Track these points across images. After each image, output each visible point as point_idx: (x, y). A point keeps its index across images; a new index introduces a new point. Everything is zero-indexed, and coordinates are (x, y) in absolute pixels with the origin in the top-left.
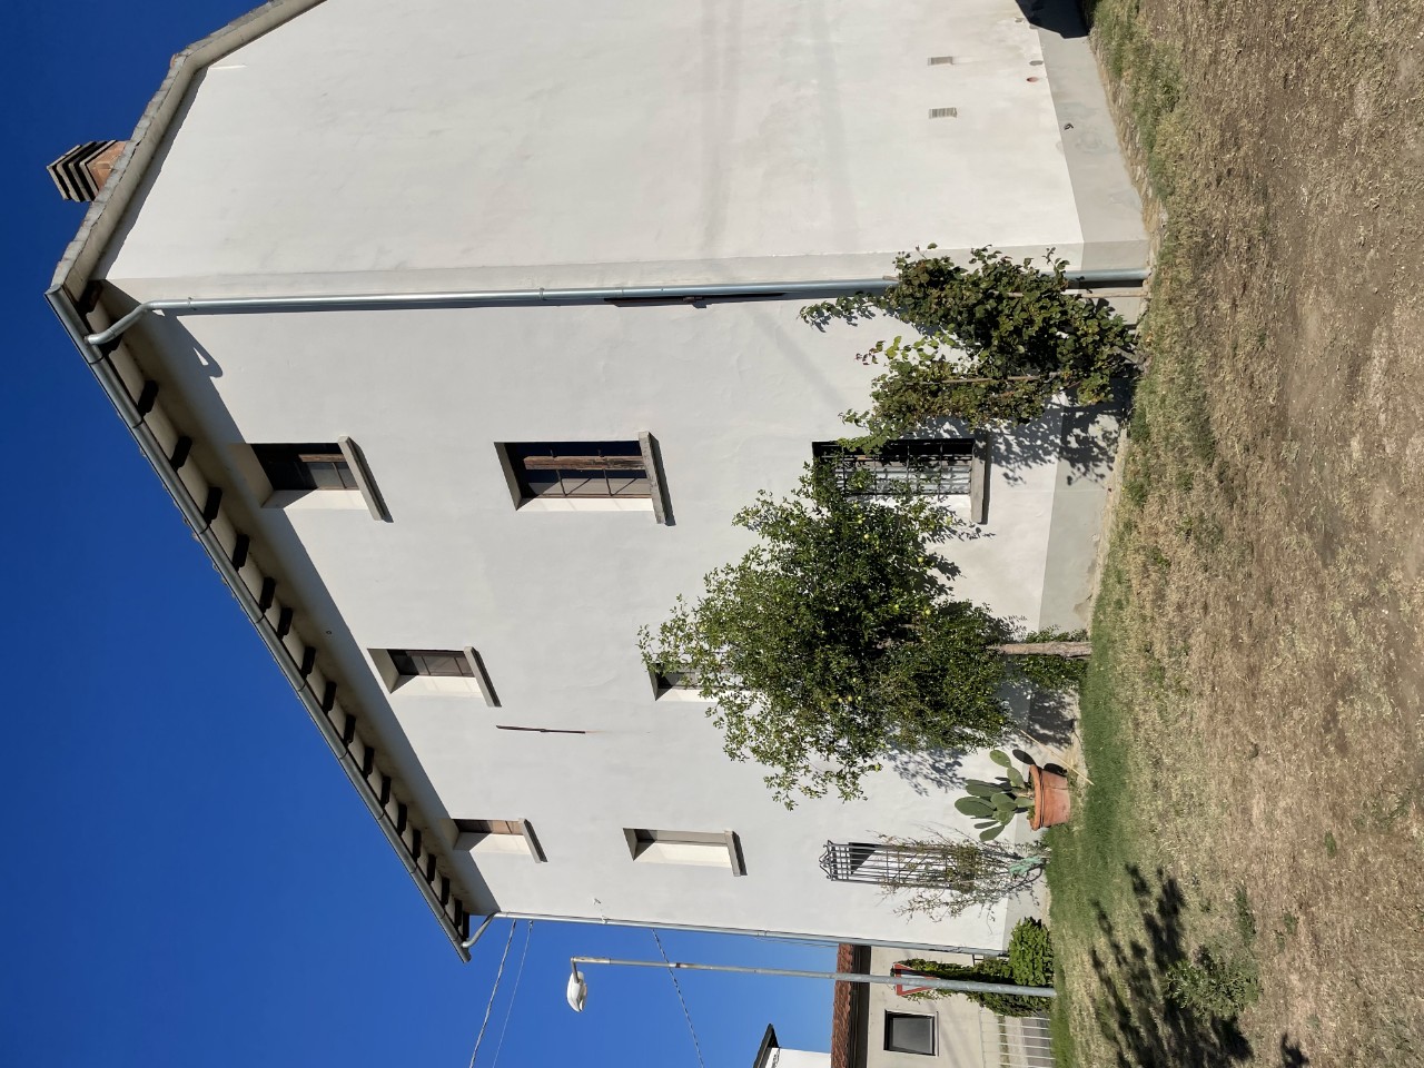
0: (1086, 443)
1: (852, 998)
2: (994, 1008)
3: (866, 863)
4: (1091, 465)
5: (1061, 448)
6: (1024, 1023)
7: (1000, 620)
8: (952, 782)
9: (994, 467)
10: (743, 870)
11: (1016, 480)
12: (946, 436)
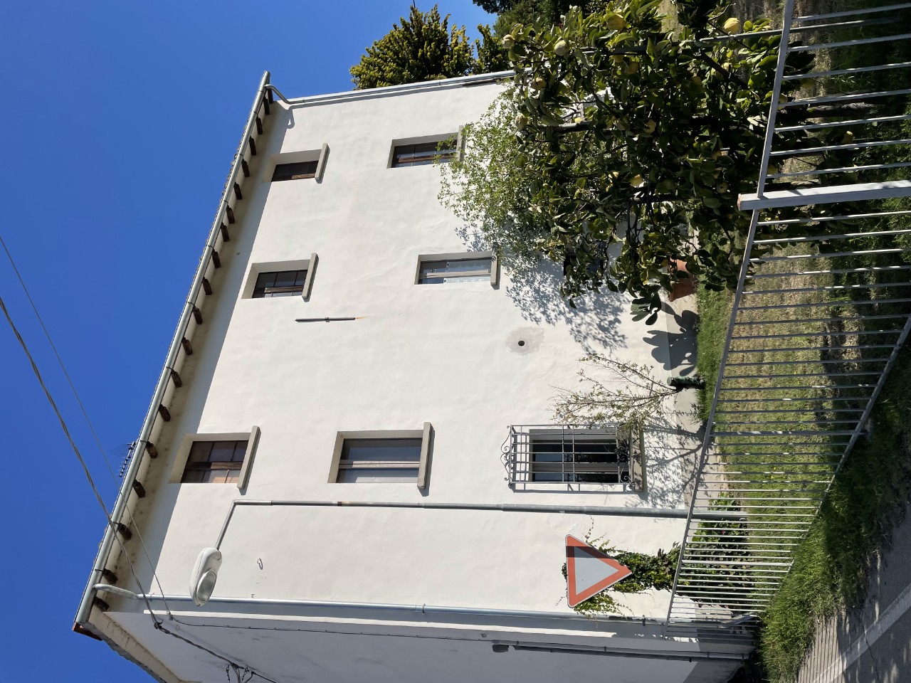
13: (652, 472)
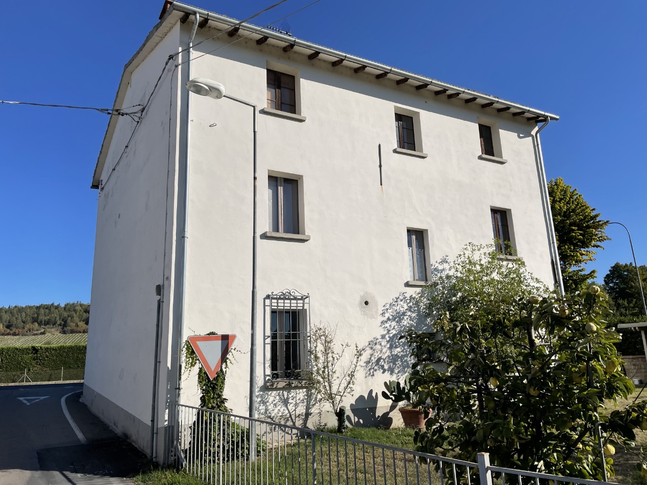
13: (279, 395)
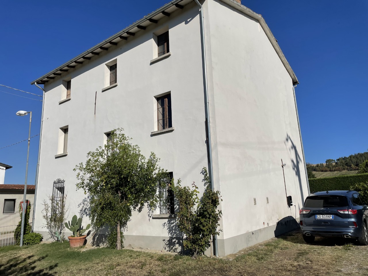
0: (174, 244)
1: (20, 189)
2: (17, 229)
3: (59, 191)
4: (168, 246)
5: (172, 237)
6: (12, 238)
7: (126, 224)
8: (82, 214)
9: (167, 220)
10: (56, 158)
11: (164, 226)
12: (175, 207)
